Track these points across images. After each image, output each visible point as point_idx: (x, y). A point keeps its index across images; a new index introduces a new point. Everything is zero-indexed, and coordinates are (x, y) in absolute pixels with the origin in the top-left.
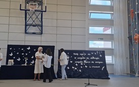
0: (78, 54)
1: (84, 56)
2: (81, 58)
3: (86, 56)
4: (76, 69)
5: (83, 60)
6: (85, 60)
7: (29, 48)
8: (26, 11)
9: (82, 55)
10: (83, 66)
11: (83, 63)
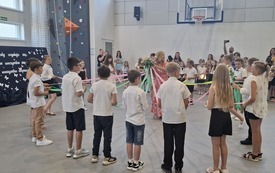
0: (3, 55)
1: (17, 59)
2: (13, 64)
3: (20, 59)
4: (7, 86)
5: (16, 67)
6: (19, 66)
9: (13, 55)
10: (19, 78)
11: (18, 73)
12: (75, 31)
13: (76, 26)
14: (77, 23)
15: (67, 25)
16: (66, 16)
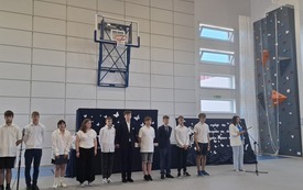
1: (217, 129)
2: (213, 132)
3: (220, 128)
5: (216, 135)
7: (117, 115)
8: (101, 43)
10: (217, 144)
12: (282, 102)
13: (283, 96)
14: (285, 94)
15: (274, 96)
16: (274, 88)
